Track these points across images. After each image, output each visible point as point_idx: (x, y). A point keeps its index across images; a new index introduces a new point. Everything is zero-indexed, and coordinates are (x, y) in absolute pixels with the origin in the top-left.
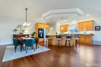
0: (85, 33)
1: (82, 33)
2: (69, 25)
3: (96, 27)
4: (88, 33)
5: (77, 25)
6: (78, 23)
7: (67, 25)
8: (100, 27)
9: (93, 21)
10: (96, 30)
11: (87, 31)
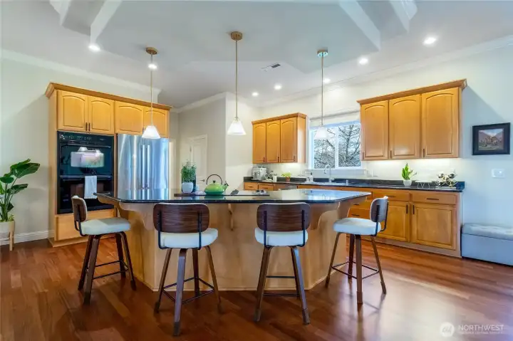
0: (405, 174)
1: (386, 169)
2: (304, 117)
3: (476, 130)
4: (428, 169)
5: (357, 117)
6: (362, 103)
7: (296, 116)
8: (506, 127)
9: (460, 85)
11: (422, 154)
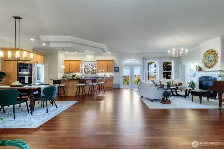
0: (105, 75)
1: (101, 74)
2: (82, 61)
3: (115, 68)
4: (109, 74)
5: (96, 63)
6: (97, 60)
7: (80, 60)
8: (118, 68)
9: (113, 60)
10: (115, 72)
11: (108, 72)
